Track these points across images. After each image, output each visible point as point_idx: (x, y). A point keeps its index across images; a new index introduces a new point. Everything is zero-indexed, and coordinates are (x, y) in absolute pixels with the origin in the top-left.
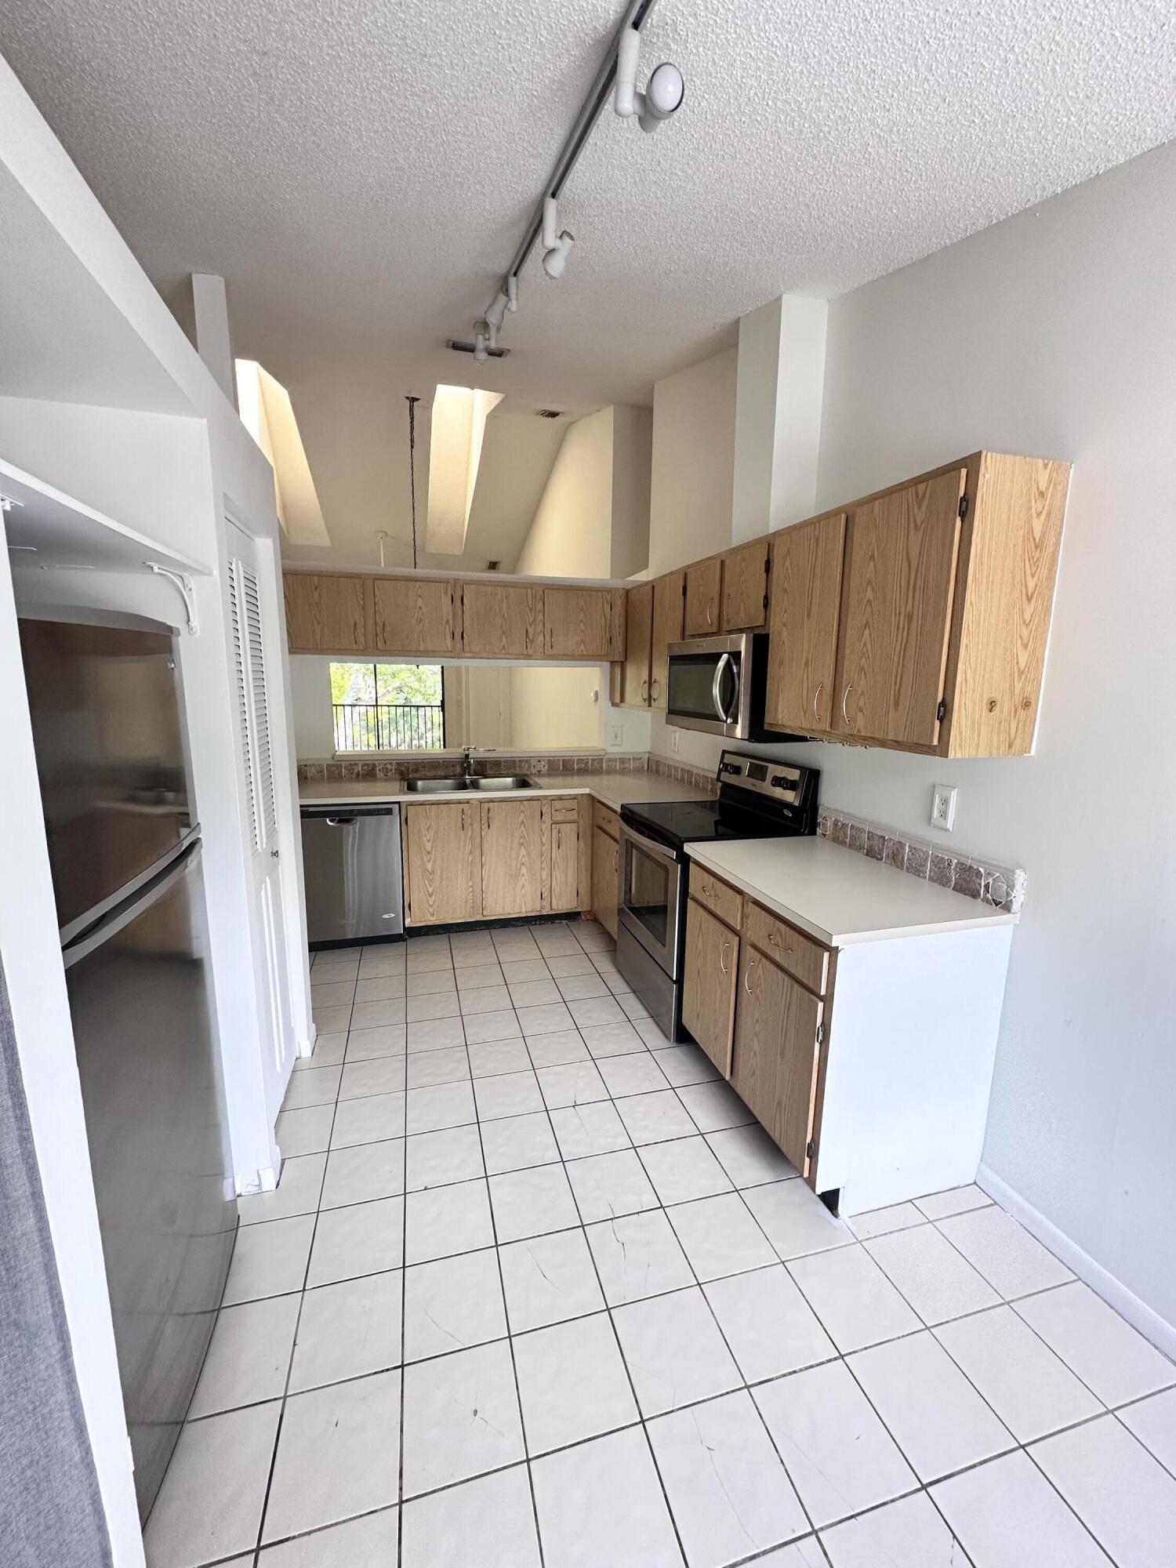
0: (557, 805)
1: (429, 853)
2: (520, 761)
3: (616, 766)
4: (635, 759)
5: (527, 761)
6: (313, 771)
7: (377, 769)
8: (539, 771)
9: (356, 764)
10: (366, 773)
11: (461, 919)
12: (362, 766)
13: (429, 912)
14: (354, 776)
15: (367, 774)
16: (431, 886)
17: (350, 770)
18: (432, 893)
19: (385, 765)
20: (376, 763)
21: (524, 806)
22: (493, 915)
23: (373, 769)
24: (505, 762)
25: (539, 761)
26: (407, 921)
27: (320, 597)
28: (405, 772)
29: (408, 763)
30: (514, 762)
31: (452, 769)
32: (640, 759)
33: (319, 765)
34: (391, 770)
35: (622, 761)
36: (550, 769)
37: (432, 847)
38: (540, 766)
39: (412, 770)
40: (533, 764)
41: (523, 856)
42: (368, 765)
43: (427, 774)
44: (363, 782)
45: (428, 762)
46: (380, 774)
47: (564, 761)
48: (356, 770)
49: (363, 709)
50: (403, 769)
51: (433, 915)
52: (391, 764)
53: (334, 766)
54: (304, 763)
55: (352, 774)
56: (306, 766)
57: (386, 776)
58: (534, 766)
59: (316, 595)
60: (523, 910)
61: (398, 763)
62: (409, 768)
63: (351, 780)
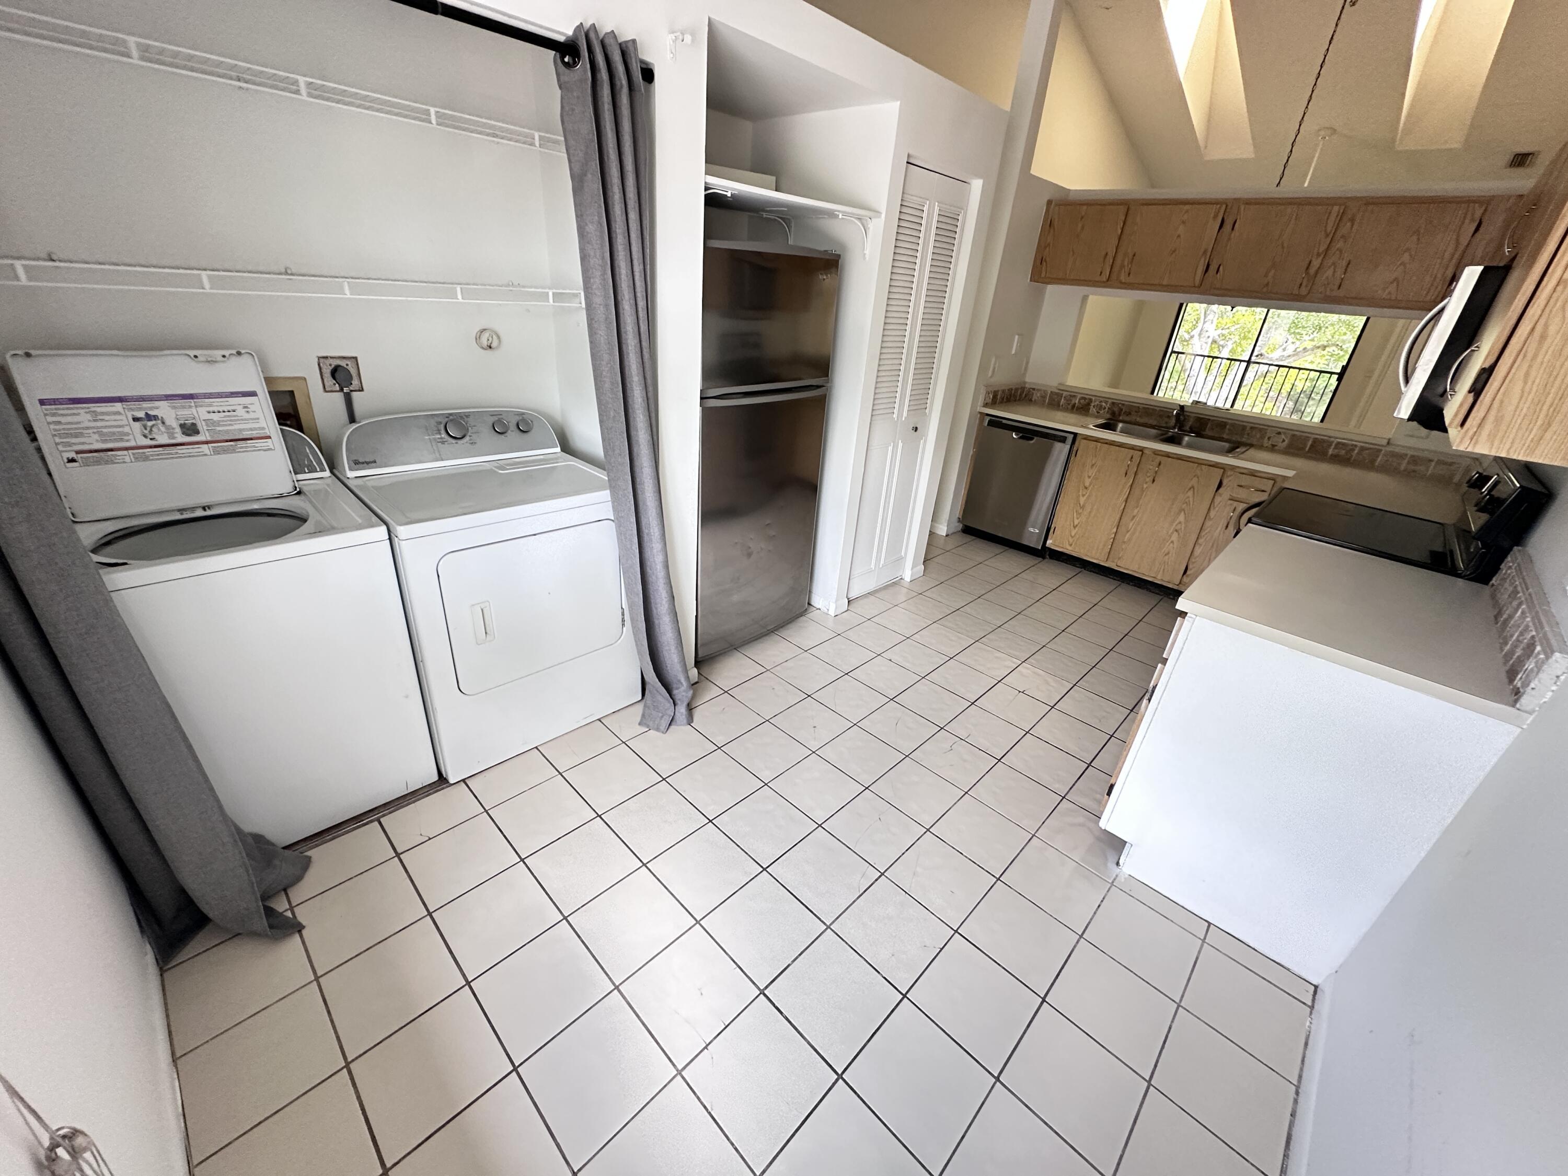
0: (1246, 480)
1: (1086, 488)
2: (1252, 428)
3: (1399, 464)
4: (1439, 462)
5: (1261, 430)
6: (1038, 395)
7: (1092, 404)
8: (1273, 446)
9: (1074, 396)
10: (1081, 406)
11: (1095, 559)
12: (1080, 400)
13: (1069, 542)
14: (1070, 407)
15: (1082, 408)
16: (1078, 519)
17: (1067, 400)
18: (1077, 526)
19: (1101, 402)
20: (1093, 398)
21: (1202, 470)
22: (1128, 569)
23: (1089, 404)
24: (1233, 425)
25: (1279, 433)
26: (1049, 542)
27: (1083, 228)
28: (1117, 413)
29: (1123, 404)
30: (1244, 428)
31: (1166, 420)
32: (1451, 464)
33: (1044, 391)
34: (1105, 408)
35: (1415, 460)
36: (1290, 446)
37: (1090, 484)
38: (1277, 440)
39: (1125, 412)
40: (1268, 435)
41: (1180, 523)
42: (1085, 399)
43: (1138, 419)
44: (1076, 414)
45: (1144, 408)
46: (1093, 410)
47: (1315, 441)
48: (1073, 402)
49: (1264, 368)
50: (1116, 409)
51: (1071, 545)
52: (1106, 402)
53: (1057, 394)
54: (1034, 387)
55: (1069, 404)
56: (1034, 389)
57: (1098, 412)
58: (1269, 438)
59: (1080, 225)
60: (1159, 577)
61: (1113, 403)
62: (1122, 410)
63: (1065, 410)
